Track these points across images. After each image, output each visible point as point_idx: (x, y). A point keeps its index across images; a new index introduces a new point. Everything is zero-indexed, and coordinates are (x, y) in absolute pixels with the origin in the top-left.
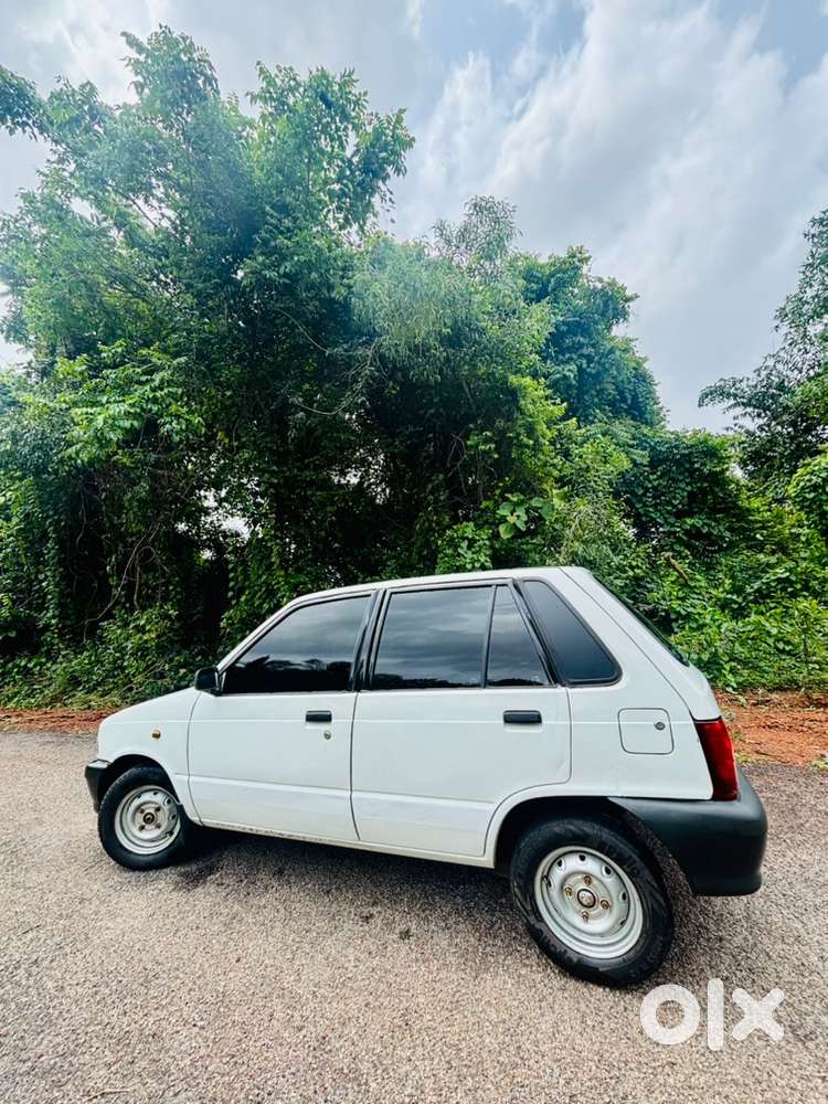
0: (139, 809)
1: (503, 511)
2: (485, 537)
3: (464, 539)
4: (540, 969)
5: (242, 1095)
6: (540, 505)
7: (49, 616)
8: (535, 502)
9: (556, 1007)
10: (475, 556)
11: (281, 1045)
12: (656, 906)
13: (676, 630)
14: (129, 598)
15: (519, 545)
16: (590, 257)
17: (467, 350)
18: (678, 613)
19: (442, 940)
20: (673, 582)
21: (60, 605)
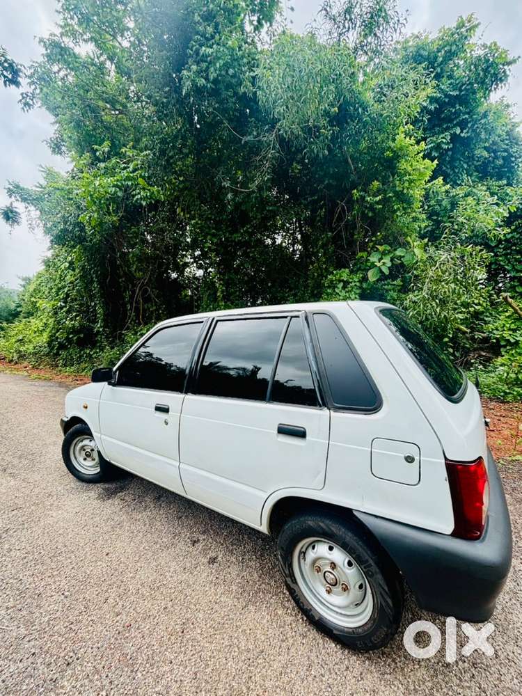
0: (83, 448)
1: (374, 258)
2: (357, 280)
3: (340, 281)
4: (294, 613)
5: (62, 655)
6: (403, 255)
7: (98, 326)
8: (399, 252)
9: (293, 650)
10: (347, 294)
11: (102, 623)
12: (384, 604)
13: (503, 353)
14: (137, 317)
15: (382, 286)
16: (479, 24)
17: (353, 126)
18: (508, 340)
19: (234, 571)
20: (508, 317)
21: (104, 320)
